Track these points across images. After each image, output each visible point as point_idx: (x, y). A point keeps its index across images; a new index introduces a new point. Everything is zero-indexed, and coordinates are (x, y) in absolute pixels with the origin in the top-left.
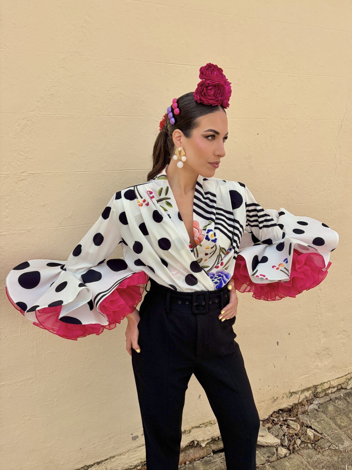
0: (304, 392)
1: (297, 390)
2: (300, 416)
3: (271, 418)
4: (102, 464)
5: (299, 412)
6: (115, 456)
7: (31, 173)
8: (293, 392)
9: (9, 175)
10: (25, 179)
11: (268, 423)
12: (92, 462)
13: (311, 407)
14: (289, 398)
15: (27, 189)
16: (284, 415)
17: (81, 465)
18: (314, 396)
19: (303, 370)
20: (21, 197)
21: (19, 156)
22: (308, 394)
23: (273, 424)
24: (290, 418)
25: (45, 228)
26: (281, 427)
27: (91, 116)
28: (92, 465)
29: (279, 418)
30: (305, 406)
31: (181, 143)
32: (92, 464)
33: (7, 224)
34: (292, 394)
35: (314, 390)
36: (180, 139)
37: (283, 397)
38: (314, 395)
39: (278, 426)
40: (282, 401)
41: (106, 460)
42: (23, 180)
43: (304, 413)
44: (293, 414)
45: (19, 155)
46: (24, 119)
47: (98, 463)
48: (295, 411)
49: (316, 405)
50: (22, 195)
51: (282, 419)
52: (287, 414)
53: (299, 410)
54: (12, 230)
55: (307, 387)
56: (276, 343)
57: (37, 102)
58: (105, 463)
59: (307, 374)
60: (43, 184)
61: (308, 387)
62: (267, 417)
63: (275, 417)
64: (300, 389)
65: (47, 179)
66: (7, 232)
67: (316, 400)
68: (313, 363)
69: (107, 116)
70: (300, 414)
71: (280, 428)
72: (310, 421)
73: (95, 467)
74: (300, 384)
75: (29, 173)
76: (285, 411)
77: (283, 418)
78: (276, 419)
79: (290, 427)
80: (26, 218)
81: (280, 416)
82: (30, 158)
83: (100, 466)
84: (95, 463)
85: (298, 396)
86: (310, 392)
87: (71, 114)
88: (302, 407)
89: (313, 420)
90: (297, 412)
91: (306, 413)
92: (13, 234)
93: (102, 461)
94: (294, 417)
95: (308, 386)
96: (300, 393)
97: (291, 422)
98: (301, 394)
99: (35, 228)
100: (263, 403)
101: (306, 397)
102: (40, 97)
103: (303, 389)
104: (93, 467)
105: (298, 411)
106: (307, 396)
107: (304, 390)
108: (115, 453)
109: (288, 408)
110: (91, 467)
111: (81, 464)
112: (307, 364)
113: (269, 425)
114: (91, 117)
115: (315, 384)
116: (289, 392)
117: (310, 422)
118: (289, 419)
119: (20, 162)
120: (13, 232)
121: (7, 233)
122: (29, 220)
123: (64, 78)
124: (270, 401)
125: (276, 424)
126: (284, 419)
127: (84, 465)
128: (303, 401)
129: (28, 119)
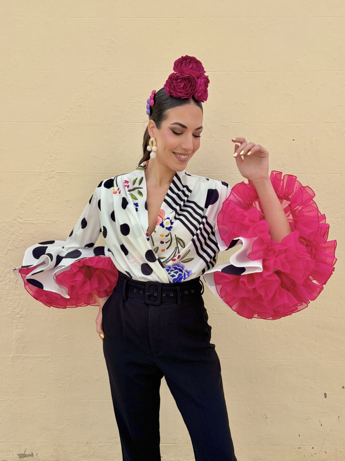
7: (59, 172)
9: (42, 173)
15: (55, 186)
20: (50, 192)
21: (50, 157)
25: (68, 221)
31: (153, 133)
33: (38, 214)
36: (153, 130)
42: (52, 177)
46: (56, 126)
56: (323, 394)
57: (67, 112)
60: (68, 183)
65: (71, 178)
82: (58, 159)
92: (41, 223)
121: (37, 222)
123: (90, 91)
129: (59, 127)
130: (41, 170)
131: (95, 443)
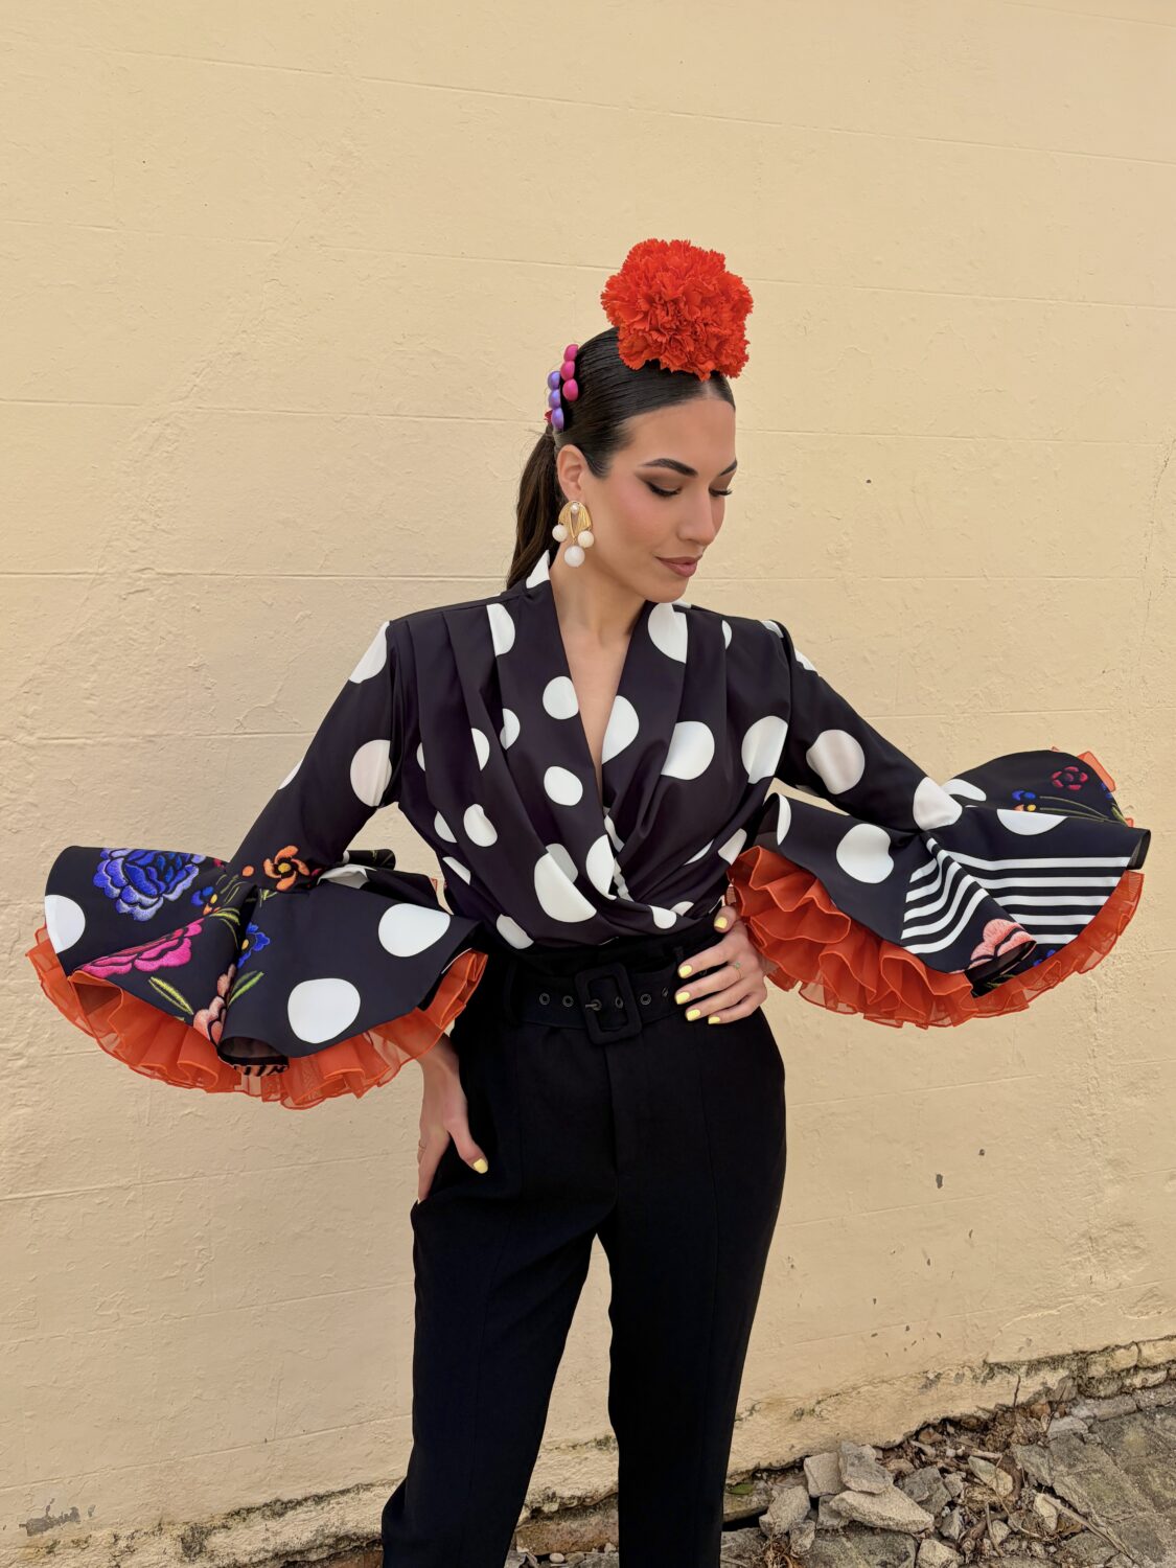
0: (1039, 1370)
1: (1012, 1359)
2: (1019, 1451)
3: (914, 1443)
4: (329, 1504)
5: (1014, 1436)
6: (372, 1485)
7: (165, 574)
8: (997, 1364)
9: (106, 576)
10: (148, 589)
11: (901, 1457)
12: (300, 1492)
13: (1061, 1425)
14: (984, 1382)
15: (153, 619)
16: (960, 1440)
17: (264, 1495)
18: (1081, 1392)
19: (1036, 1289)
20: (134, 640)
21: (134, 523)
22: (1053, 1378)
23: (917, 1462)
24: (980, 1453)
25: (197, 735)
26: (944, 1477)
27: (344, 416)
28: (299, 1503)
29: (942, 1449)
30: (1039, 1420)
31: (578, 487)
32: (300, 1498)
33: (92, 715)
34: (993, 1369)
35: (1079, 1368)
36: (578, 476)
37: (960, 1377)
38: (1079, 1386)
39: (934, 1471)
40: (955, 1390)
41: (343, 1492)
42: (142, 591)
43: (1031, 1441)
44: (994, 1441)
45: (136, 520)
46: (158, 419)
47: (319, 1499)
48: (1001, 1430)
49: (1082, 1419)
50: (136, 634)
51: (950, 1452)
52: (972, 1439)
53: (1016, 1427)
54: (103, 734)
55: (1051, 1354)
56: (935, 1177)
57: (194, 373)
58: (338, 1503)
59: (1051, 1309)
60: (198, 607)
61: (1056, 1353)
62: (898, 1439)
63: (930, 1441)
64: (1025, 1357)
65: (208, 593)
66: (87, 738)
67: (1085, 1404)
68: (1074, 1269)
69: (392, 415)
70: (1019, 1442)
71: (938, 1479)
72: (1051, 1469)
73: (306, 1509)
74: (1024, 1339)
75: (159, 574)
76: (966, 1429)
77: (956, 1449)
78: (930, 1451)
79: (976, 1480)
80: (142, 702)
81: (948, 1442)
82: (163, 531)
83: (322, 1509)
84: (308, 1495)
85: (1014, 1380)
86: (1063, 1373)
87: (289, 409)
88: (1028, 1421)
89: (1062, 1468)
90: (1009, 1436)
91: (1039, 1440)
92: (104, 745)
93: (331, 1495)
94: (996, 1450)
95: (1057, 1351)
96: (1024, 1369)
97: (982, 1463)
98: (1028, 1374)
99: (165, 733)
100: (885, 1385)
101: (1048, 1391)
102: (203, 361)
103: (1035, 1356)
104: (300, 1509)
105: (1012, 1432)
106: (1049, 1385)
107: (1039, 1362)
108: (374, 1475)
109: (978, 1419)
110: (293, 1508)
111: (264, 1493)
112: (1049, 1272)
113: (904, 1465)
114: (345, 418)
115: (1080, 1347)
116: (985, 1362)
117: (1050, 1474)
118: (975, 1454)
119: (138, 539)
120: (105, 740)
121: (88, 741)
122: (151, 708)
123: (272, 308)
124: (912, 1382)
125: (924, 1465)
126: (960, 1452)
127: (273, 1498)
128: (1036, 1401)
129: (167, 422)
130: (102, 566)
131: (289, 1437)
